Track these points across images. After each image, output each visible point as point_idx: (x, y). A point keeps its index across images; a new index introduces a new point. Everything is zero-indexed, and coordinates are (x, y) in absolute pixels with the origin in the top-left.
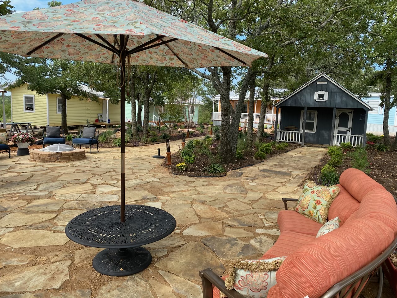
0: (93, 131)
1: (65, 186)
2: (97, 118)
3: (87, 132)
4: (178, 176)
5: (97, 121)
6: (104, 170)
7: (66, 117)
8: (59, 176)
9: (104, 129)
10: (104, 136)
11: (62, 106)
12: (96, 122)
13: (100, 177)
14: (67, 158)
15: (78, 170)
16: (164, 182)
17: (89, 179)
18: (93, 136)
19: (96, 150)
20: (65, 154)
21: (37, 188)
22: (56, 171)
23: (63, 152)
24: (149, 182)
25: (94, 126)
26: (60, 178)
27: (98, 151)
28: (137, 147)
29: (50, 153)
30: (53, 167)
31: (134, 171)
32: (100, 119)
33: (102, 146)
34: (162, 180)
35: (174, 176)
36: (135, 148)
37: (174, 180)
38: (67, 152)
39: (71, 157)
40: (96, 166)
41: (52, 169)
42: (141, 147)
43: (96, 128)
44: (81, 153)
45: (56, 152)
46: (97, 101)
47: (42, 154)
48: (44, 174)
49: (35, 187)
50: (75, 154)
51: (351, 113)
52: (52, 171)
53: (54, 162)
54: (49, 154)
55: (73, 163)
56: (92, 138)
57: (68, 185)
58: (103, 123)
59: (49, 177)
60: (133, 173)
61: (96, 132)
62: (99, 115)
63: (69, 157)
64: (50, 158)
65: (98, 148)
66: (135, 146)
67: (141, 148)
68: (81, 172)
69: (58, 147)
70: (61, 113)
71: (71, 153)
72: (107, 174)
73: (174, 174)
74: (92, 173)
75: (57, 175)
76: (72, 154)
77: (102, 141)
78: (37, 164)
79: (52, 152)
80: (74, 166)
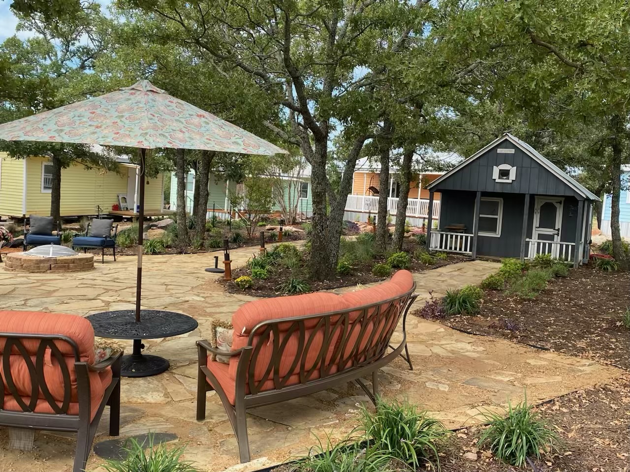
0: (108, 226)
1: (65, 302)
2: (116, 203)
3: (98, 227)
4: (235, 295)
5: (116, 207)
6: (123, 286)
7: (60, 199)
8: (54, 291)
9: (128, 223)
10: (127, 236)
11: (53, 180)
12: (113, 210)
13: (116, 293)
14: (65, 266)
15: (82, 284)
16: (211, 302)
17: (99, 295)
18: (107, 235)
19: (111, 258)
20: (62, 261)
21: (25, 303)
22: (49, 285)
23: (59, 257)
24: (188, 301)
25: (109, 216)
26: (56, 294)
27: (115, 260)
28: (183, 256)
29: (39, 259)
30: (43, 280)
31: (169, 287)
32: (122, 205)
33: (122, 252)
34: (208, 300)
35: (228, 294)
36: (179, 256)
37: (227, 299)
38: (66, 257)
39: (71, 265)
40: (110, 279)
41: (43, 283)
42: (191, 255)
43: (113, 220)
44: (87, 260)
45: (48, 257)
46: (118, 172)
47: (25, 260)
48: (31, 287)
49: (23, 302)
50: (78, 262)
51: (560, 203)
52: (43, 285)
53: (44, 272)
54: (37, 260)
55: (75, 275)
56: (106, 237)
57: (69, 301)
58: (127, 213)
59: (40, 291)
60: (167, 290)
61: (113, 227)
62: (120, 198)
63: (68, 266)
64: (39, 266)
65: (114, 255)
66: (181, 253)
67: (190, 257)
68: (87, 287)
69: (51, 249)
70: (50, 191)
71: (72, 259)
72: (127, 290)
73: (230, 293)
74: (103, 288)
75: (52, 289)
76: (74, 261)
77: (123, 243)
78: (18, 275)
79: (41, 257)
80: (75, 279)
